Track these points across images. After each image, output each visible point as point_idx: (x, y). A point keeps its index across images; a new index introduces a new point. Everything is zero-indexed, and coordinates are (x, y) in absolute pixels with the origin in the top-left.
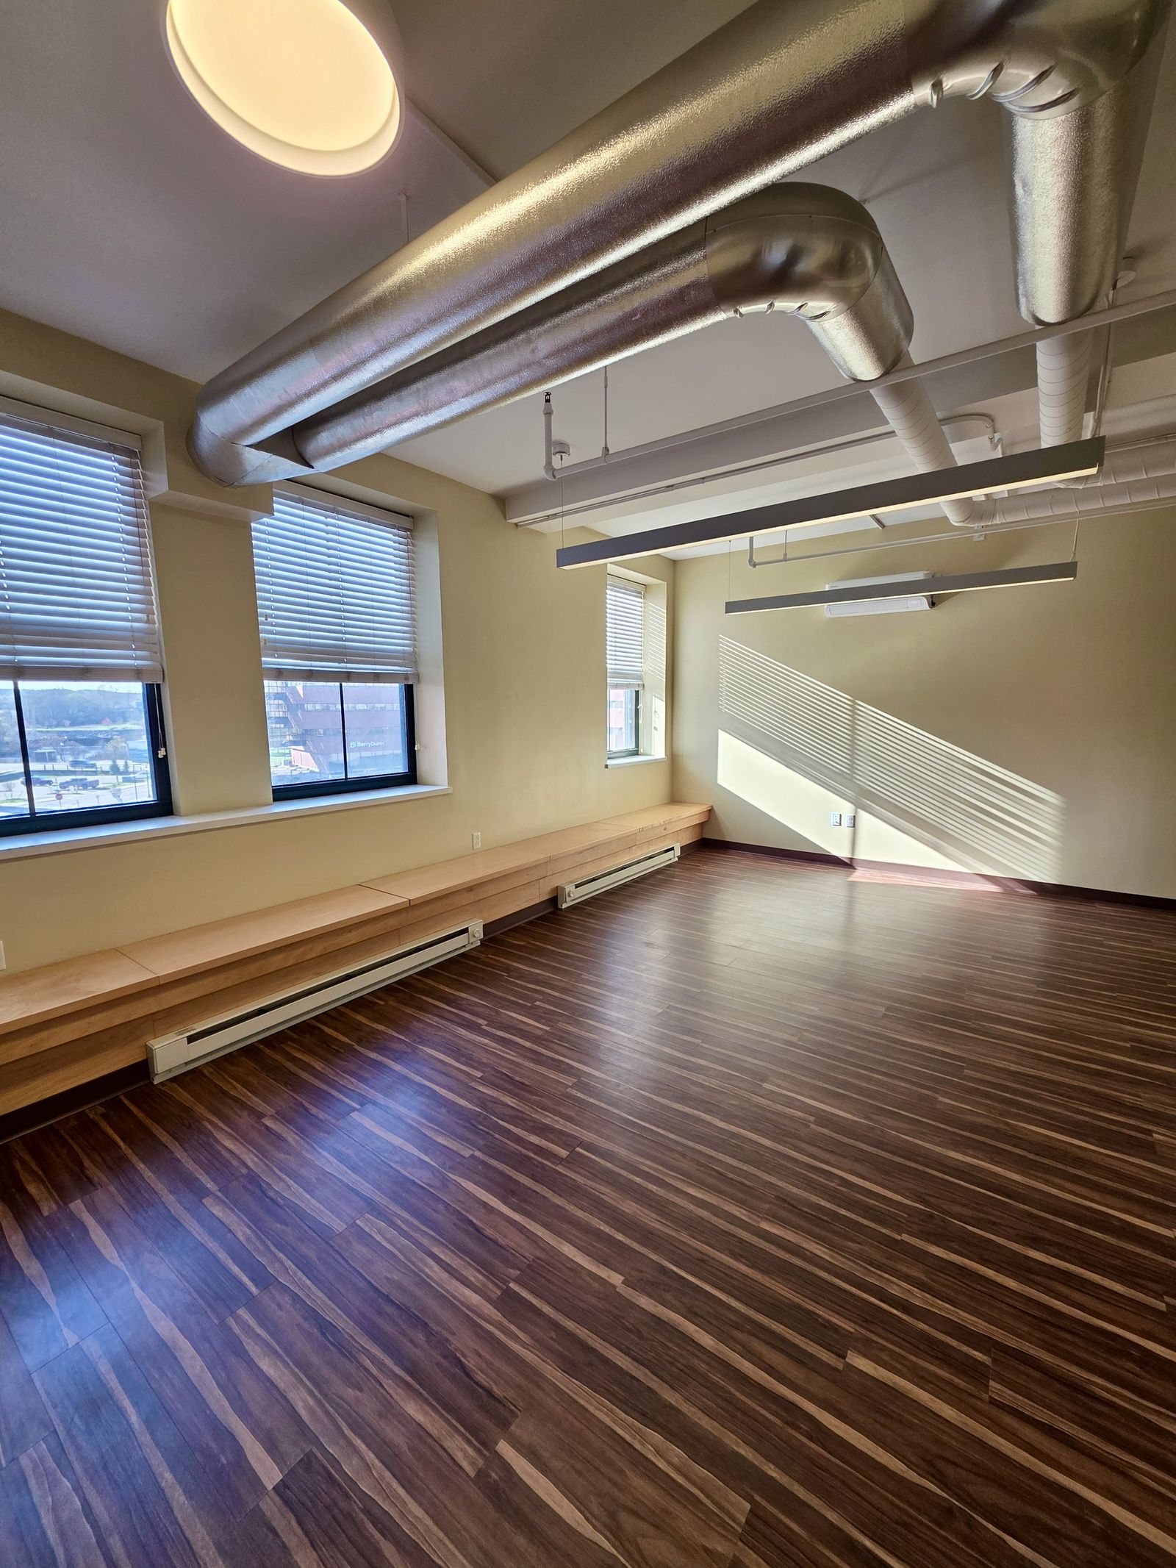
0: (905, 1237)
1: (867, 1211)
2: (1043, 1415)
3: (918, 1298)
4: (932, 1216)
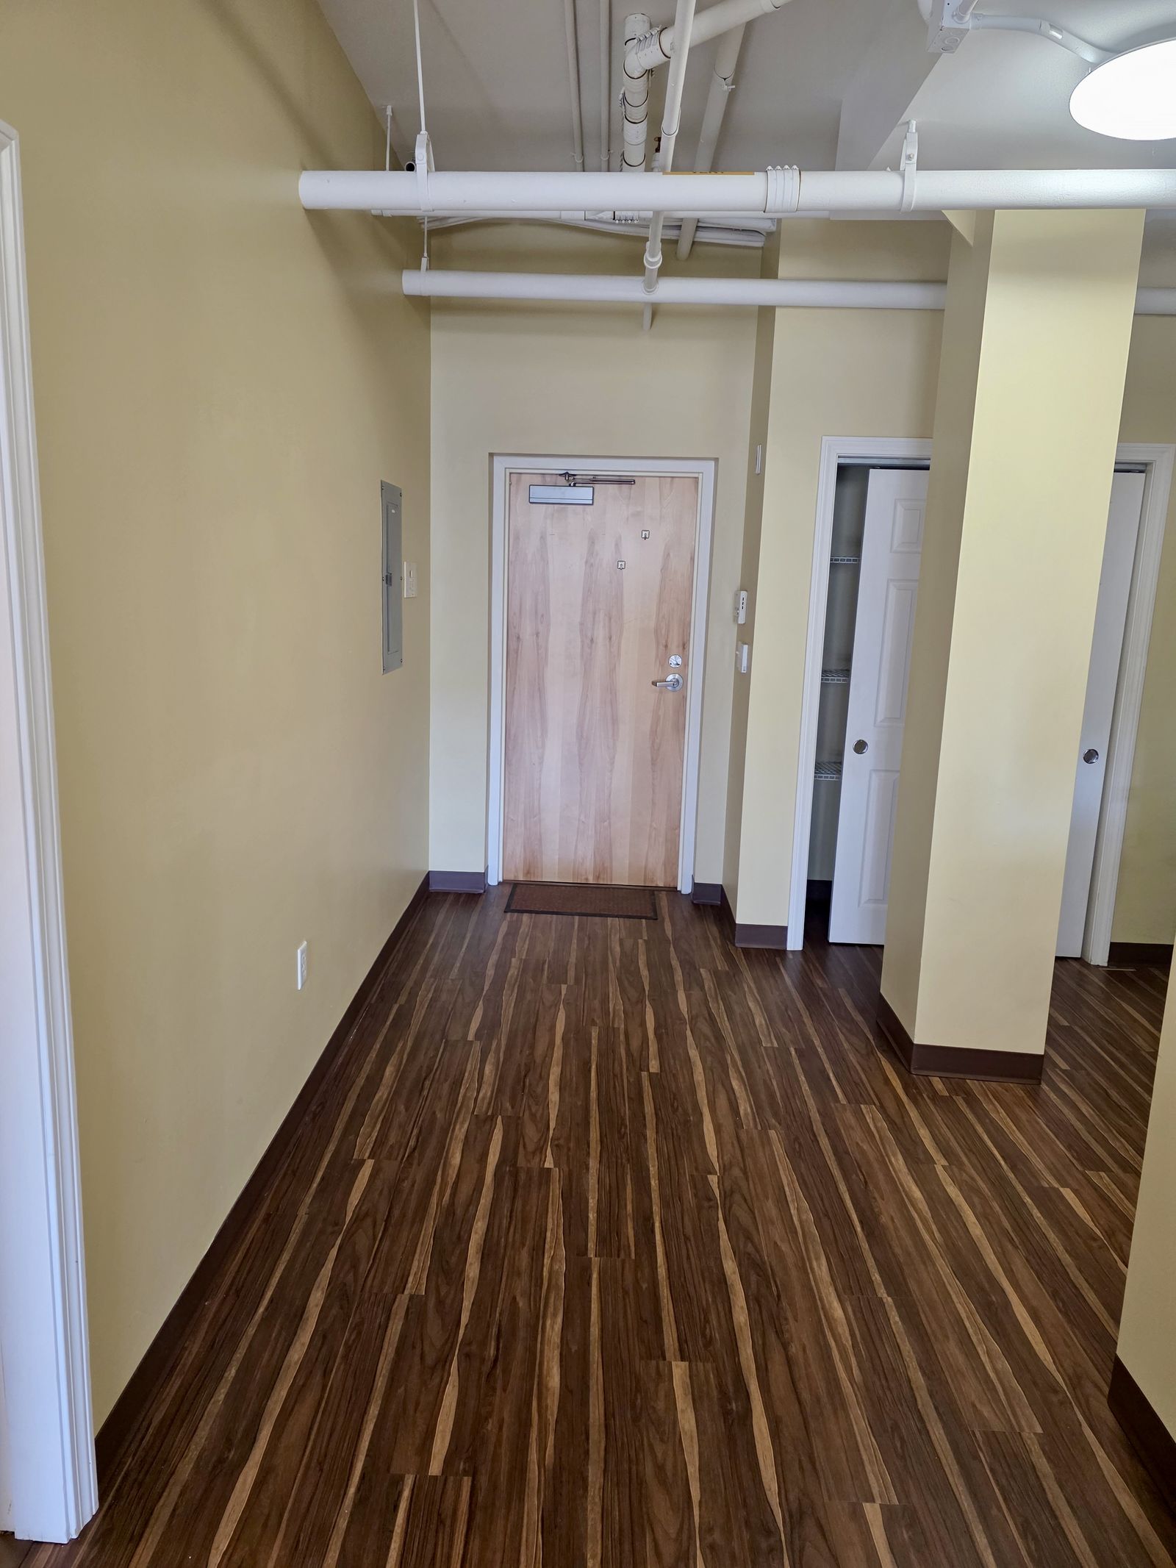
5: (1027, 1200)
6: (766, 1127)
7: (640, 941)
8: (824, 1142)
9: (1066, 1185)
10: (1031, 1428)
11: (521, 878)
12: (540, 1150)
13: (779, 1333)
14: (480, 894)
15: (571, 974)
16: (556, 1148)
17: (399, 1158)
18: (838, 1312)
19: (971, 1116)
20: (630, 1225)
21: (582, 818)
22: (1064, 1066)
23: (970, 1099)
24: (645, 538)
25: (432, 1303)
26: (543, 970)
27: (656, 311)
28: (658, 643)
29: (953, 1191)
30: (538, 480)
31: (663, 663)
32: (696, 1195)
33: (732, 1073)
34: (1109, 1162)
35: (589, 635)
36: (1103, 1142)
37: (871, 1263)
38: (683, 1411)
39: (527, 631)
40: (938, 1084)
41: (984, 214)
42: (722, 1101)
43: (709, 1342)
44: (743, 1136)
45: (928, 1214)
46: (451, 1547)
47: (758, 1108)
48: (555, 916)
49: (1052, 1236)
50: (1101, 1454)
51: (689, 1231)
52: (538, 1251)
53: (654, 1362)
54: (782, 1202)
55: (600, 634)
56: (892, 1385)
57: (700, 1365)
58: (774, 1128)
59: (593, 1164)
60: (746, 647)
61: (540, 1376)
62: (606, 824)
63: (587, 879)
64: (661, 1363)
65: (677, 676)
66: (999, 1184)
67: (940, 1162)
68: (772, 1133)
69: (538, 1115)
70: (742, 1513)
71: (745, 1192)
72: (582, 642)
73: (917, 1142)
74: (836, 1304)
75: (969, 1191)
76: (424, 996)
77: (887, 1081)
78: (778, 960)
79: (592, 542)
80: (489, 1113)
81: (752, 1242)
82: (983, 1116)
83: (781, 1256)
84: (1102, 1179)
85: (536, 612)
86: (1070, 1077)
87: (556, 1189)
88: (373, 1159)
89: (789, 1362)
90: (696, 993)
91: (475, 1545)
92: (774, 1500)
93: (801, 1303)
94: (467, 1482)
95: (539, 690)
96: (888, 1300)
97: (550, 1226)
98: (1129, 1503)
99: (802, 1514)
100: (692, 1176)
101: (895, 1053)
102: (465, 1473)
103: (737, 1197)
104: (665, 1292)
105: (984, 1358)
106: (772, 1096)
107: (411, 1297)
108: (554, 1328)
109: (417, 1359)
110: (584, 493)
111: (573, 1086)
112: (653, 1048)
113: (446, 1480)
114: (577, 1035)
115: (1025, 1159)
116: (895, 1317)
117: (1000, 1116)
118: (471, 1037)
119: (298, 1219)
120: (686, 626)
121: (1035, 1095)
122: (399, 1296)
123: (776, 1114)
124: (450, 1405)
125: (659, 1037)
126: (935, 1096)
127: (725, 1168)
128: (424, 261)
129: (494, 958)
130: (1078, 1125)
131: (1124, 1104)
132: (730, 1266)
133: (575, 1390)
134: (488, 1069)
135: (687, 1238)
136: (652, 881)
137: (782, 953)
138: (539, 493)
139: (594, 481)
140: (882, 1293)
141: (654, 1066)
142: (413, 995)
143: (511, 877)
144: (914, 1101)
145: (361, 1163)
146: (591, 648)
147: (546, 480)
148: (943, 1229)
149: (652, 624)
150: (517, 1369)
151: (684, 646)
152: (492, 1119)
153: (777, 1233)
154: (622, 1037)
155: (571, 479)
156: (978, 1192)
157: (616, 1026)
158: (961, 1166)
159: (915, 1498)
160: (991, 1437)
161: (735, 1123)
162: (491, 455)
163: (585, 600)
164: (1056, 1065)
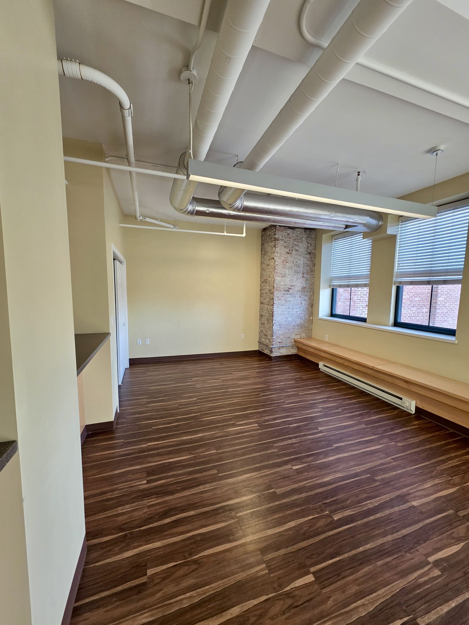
0: (199, 414)
1: (208, 414)
2: (170, 406)
3: (192, 408)
4: (197, 420)
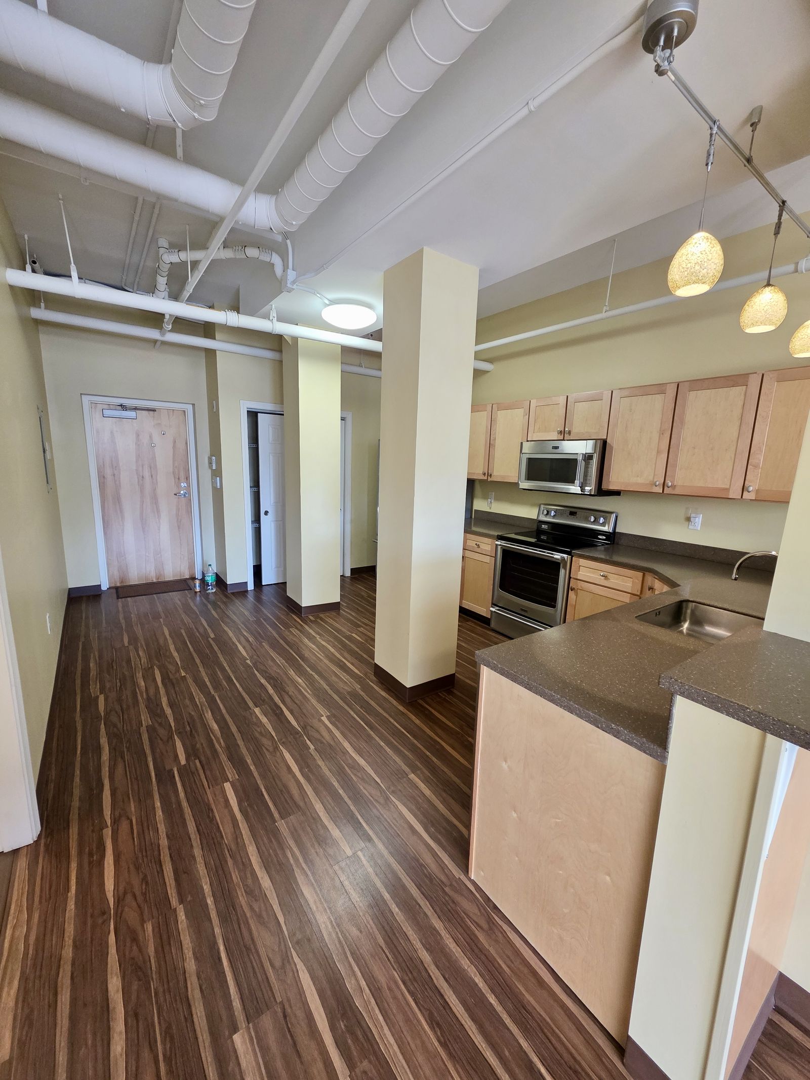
5: (344, 639)
6: (261, 643)
7: (188, 598)
8: (281, 641)
9: (353, 633)
10: (358, 687)
11: (118, 585)
12: (178, 671)
13: (285, 691)
14: (100, 594)
15: (163, 615)
16: (184, 669)
17: (115, 690)
18: (300, 681)
19: (323, 624)
20: (224, 681)
21: (147, 555)
22: (345, 605)
23: (321, 619)
24: (164, 434)
25: (156, 725)
26: (148, 616)
27: (164, 343)
28: (175, 478)
29: (324, 643)
30: (106, 407)
31: (178, 486)
32: (243, 667)
33: (242, 630)
34: (363, 625)
35: (141, 475)
36: (360, 621)
37: (306, 666)
38: (262, 719)
39: (108, 472)
40: (312, 618)
41: (295, 339)
42: (242, 639)
43: (264, 701)
44: (255, 648)
45: (317, 650)
46: (199, 776)
47: (256, 638)
48: (144, 596)
49: (352, 646)
50: (375, 686)
51: (245, 676)
52: (192, 698)
53: (248, 711)
54: (273, 660)
55: (147, 474)
56: (321, 691)
57: (263, 706)
58: (264, 642)
59: (201, 669)
60: (218, 478)
61: (210, 728)
62: (159, 555)
63: (153, 580)
64: (250, 711)
65: (185, 491)
66: (336, 638)
67: (318, 637)
68: (264, 644)
69: (172, 661)
70: (289, 733)
71: (260, 661)
72: (138, 478)
73: (310, 634)
74: (299, 679)
75: (328, 642)
76: (93, 635)
77: (295, 620)
78: (246, 594)
79: (138, 435)
80: (150, 666)
81: (268, 673)
82: (326, 622)
83: (278, 674)
84: (361, 629)
85: (112, 466)
86: (347, 607)
87: (190, 680)
88: (102, 694)
89: (290, 697)
90: (219, 610)
91: (208, 773)
92: (297, 727)
93: (288, 682)
94: (197, 762)
95: (118, 499)
96: (313, 673)
97: (193, 691)
98: (383, 693)
99: (305, 726)
100: (240, 662)
101: (296, 613)
102: (195, 759)
103: (258, 664)
104: (244, 694)
105: (343, 677)
106: (259, 634)
107: (147, 727)
108: (209, 715)
109: (159, 741)
110: (132, 414)
111: (182, 648)
112: (209, 630)
113: (189, 764)
114: (176, 635)
115: (340, 630)
116: (316, 676)
117: (330, 621)
118: (126, 644)
119: (77, 722)
120: (187, 471)
121: (339, 614)
122: (141, 729)
123: (263, 639)
124: (180, 747)
125: (210, 627)
126: (311, 621)
127: (251, 658)
128: (42, 305)
129: (121, 616)
130: (353, 618)
131: (363, 610)
132: (263, 681)
133: (224, 726)
134: (141, 653)
135: (230, 698)
136: (184, 576)
137: (247, 591)
138: (107, 413)
139: (136, 409)
140: (311, 672)
141: (212, 636)
142: (87, 636)
143: (113, 585)
144: (306, 624)
145: (97, 697)
146: (143, 480)
147: (110, 407)
148: (324, 653)
149: (171, 470)
150: (200, 730)
151: (187, 479)
152: (152, 667)
153: (275, 668)
154: (195, 630)
155: (123, 407)
156: (331, 641)
157: (191, 627)
158: (324, 636)
159: (333, 711)
160: (349, 693)
161: (249, 644)
162: (81, 394)
163: (137, 461)
164: (343, 605)
